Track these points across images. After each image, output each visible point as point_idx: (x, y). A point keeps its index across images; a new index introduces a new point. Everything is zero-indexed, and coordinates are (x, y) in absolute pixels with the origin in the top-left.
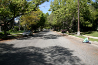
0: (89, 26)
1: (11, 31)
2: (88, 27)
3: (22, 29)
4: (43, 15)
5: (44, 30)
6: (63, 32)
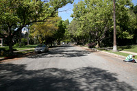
0: (128, 38)
1: (17, 46)
2: (126, 39)
3: (32, 42)
4: (61, 22)
5: (62, 43)
6: (91, 47)
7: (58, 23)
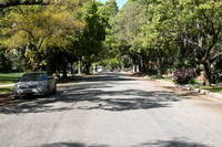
7: (84, 10)
